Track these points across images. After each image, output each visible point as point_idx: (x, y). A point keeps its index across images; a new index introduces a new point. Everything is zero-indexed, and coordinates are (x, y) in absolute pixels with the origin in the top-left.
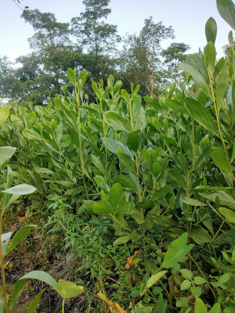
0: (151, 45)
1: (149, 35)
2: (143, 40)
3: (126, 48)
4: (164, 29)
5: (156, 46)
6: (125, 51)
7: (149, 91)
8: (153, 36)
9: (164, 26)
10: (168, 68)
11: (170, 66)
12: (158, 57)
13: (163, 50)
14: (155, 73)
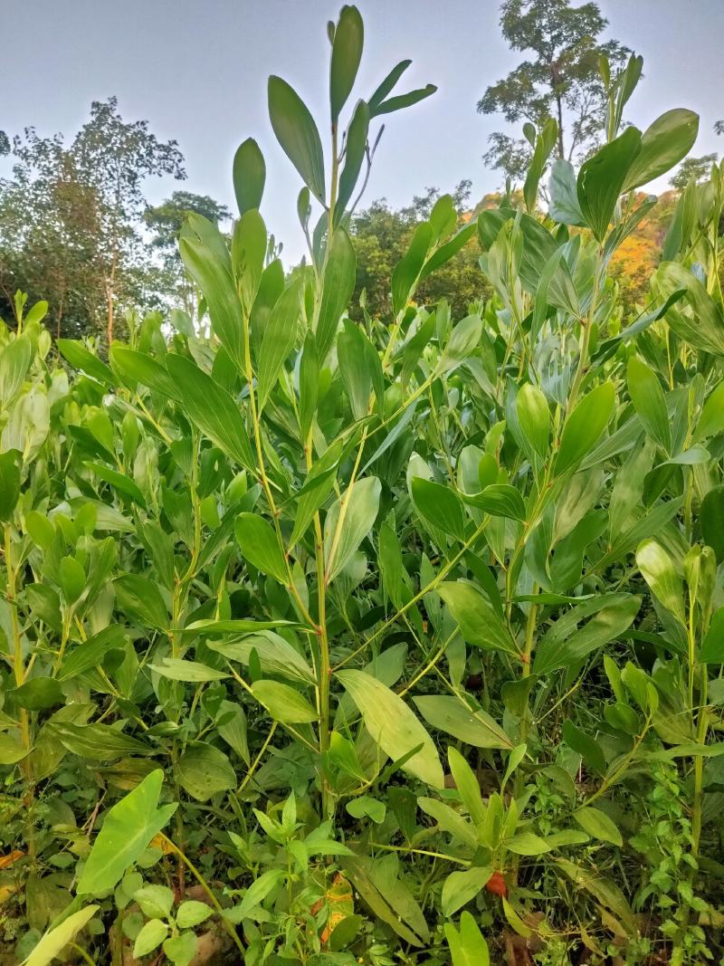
0: (110, 184)
1: (104, 150)
2: (83, 165)
3: (27, 177)
4: (153, 145)
5: (129, 190)
6: (21, 185)
7: (101, 324)
8: (117, 156)
9: (152, 137)
10: (163, 261)
11: (172, 257)
12: (132, 224)
13: (147, 205)
14: (122, 271)
